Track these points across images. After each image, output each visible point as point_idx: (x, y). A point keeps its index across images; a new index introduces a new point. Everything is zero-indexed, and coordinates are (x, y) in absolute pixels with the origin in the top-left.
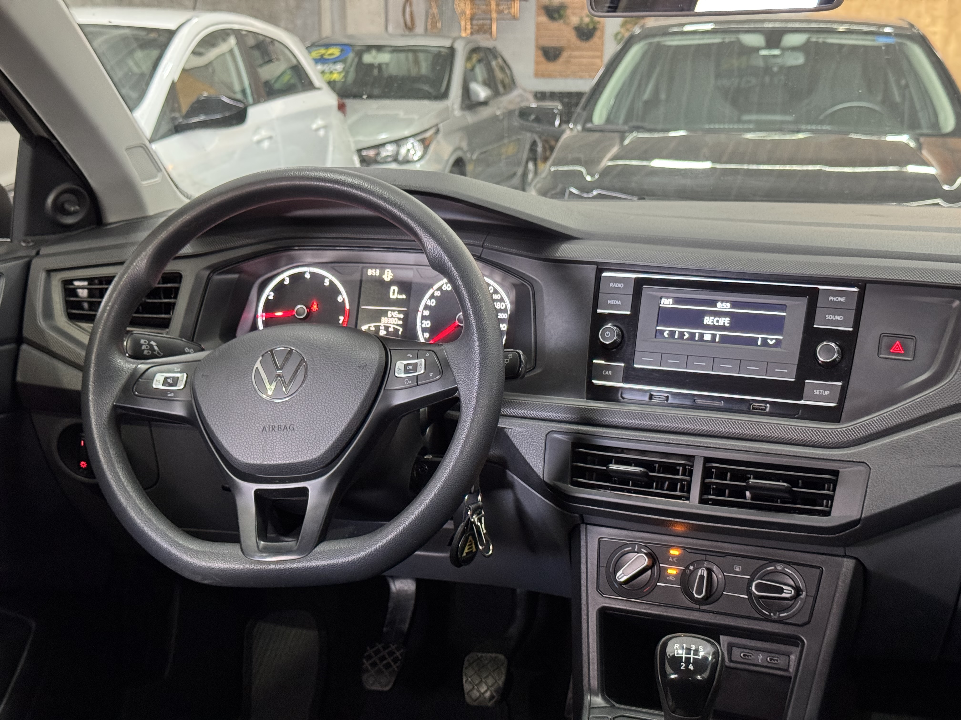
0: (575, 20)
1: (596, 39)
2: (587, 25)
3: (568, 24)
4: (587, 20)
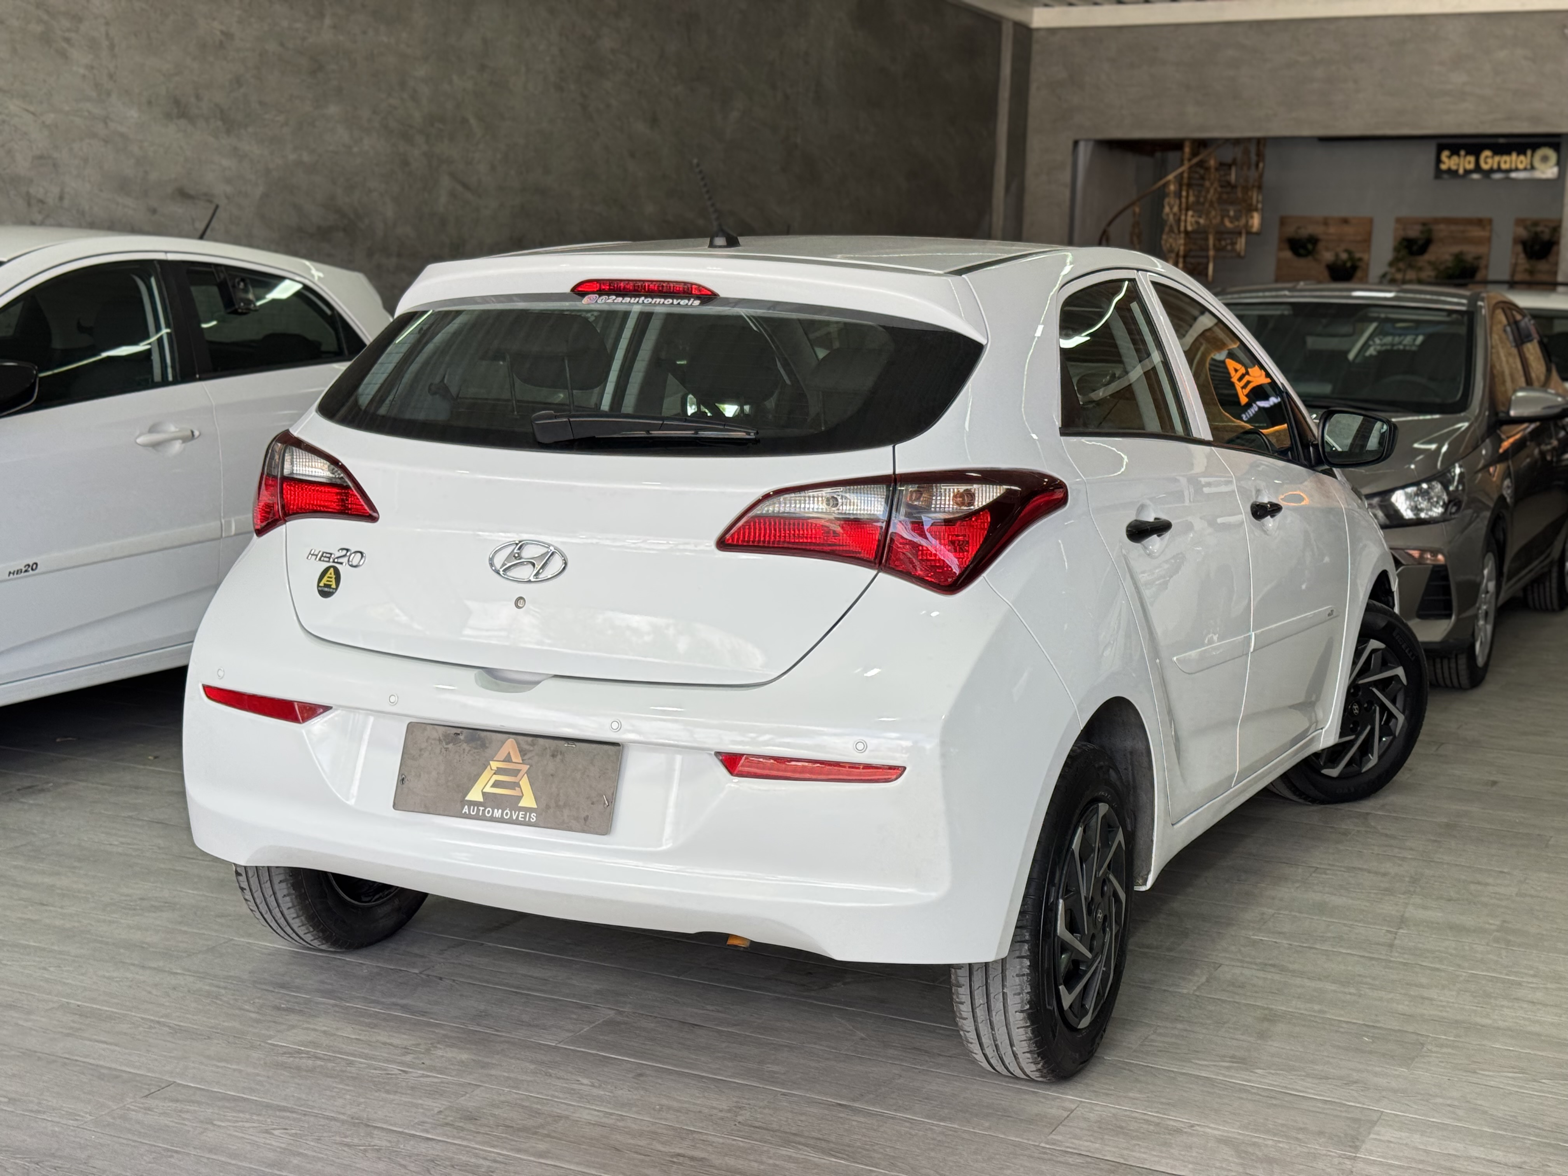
0: (1328, 256)
2: (1344, 263)
3: (1319, 259)
4: (1344, 256)
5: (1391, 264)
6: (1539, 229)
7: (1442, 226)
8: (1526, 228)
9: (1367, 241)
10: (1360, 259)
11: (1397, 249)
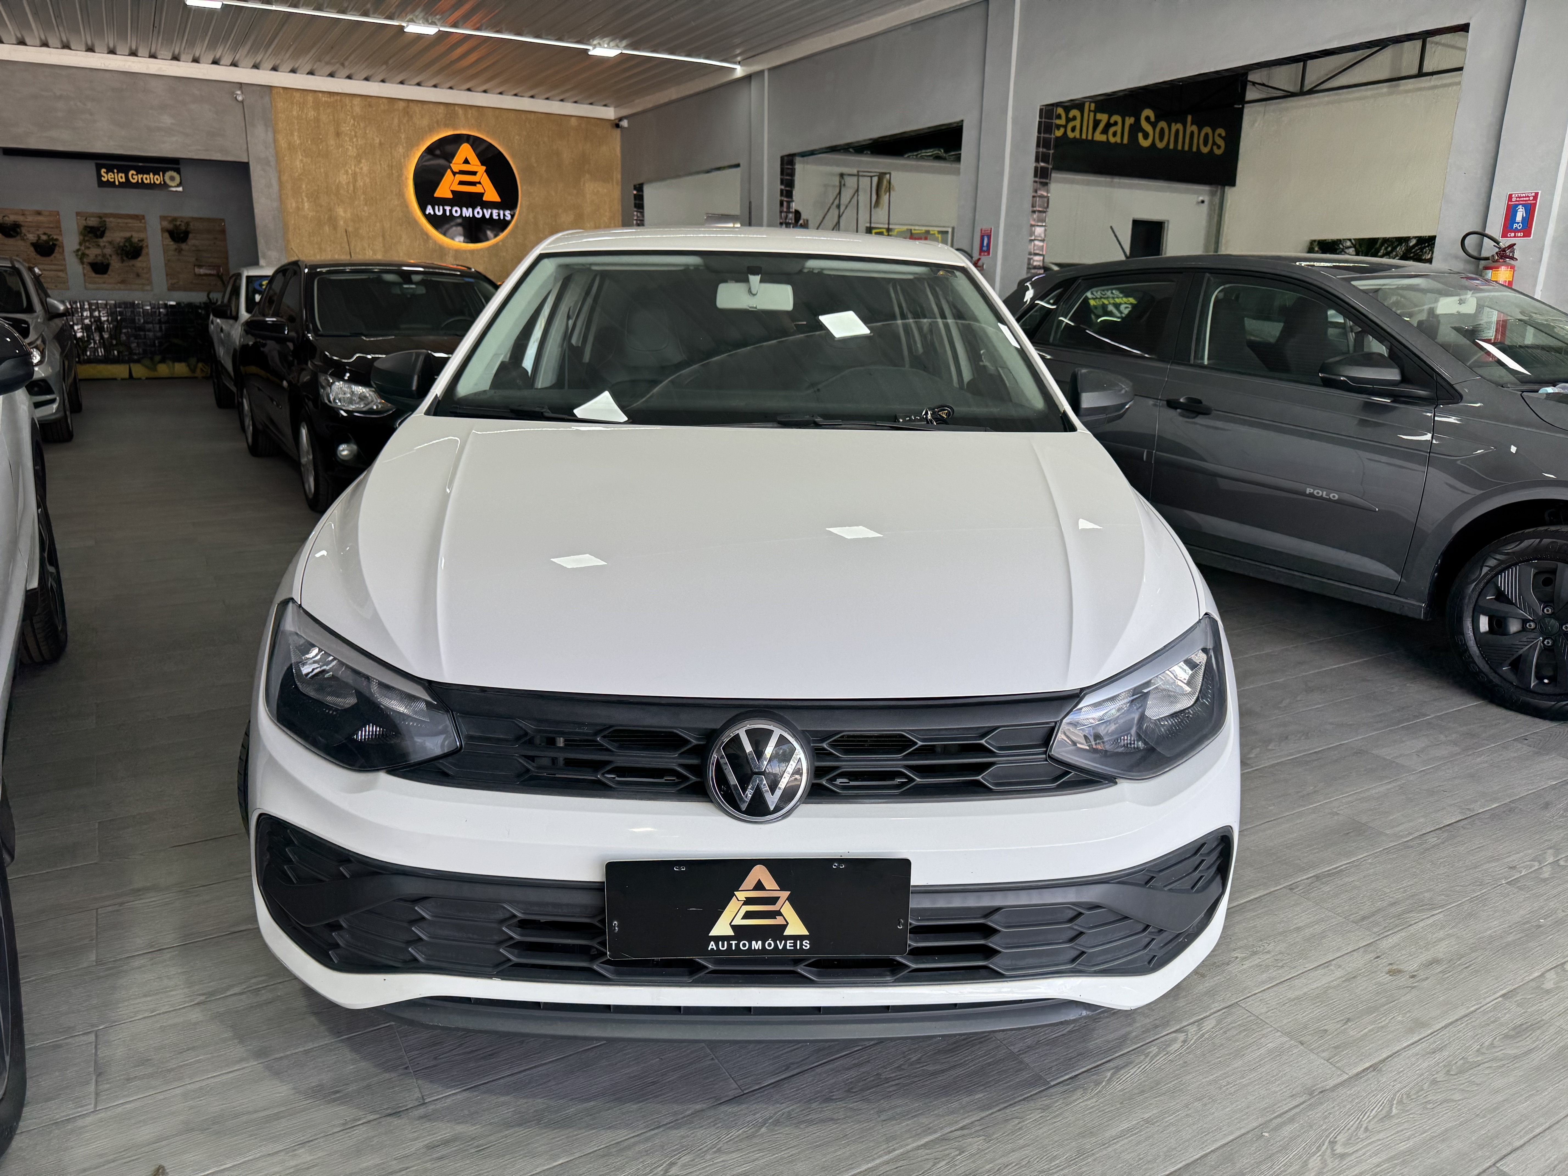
0: (32, 237)
1: (56, 254)
2: (46, 242)
3: (23, 239)
4: (44, 238)
5: (80, 244)
6: (178, 223)
7: (111, 219)
8: (170, 222)
9: (58, 227)
10: (57, 240)
11: (81, 234)
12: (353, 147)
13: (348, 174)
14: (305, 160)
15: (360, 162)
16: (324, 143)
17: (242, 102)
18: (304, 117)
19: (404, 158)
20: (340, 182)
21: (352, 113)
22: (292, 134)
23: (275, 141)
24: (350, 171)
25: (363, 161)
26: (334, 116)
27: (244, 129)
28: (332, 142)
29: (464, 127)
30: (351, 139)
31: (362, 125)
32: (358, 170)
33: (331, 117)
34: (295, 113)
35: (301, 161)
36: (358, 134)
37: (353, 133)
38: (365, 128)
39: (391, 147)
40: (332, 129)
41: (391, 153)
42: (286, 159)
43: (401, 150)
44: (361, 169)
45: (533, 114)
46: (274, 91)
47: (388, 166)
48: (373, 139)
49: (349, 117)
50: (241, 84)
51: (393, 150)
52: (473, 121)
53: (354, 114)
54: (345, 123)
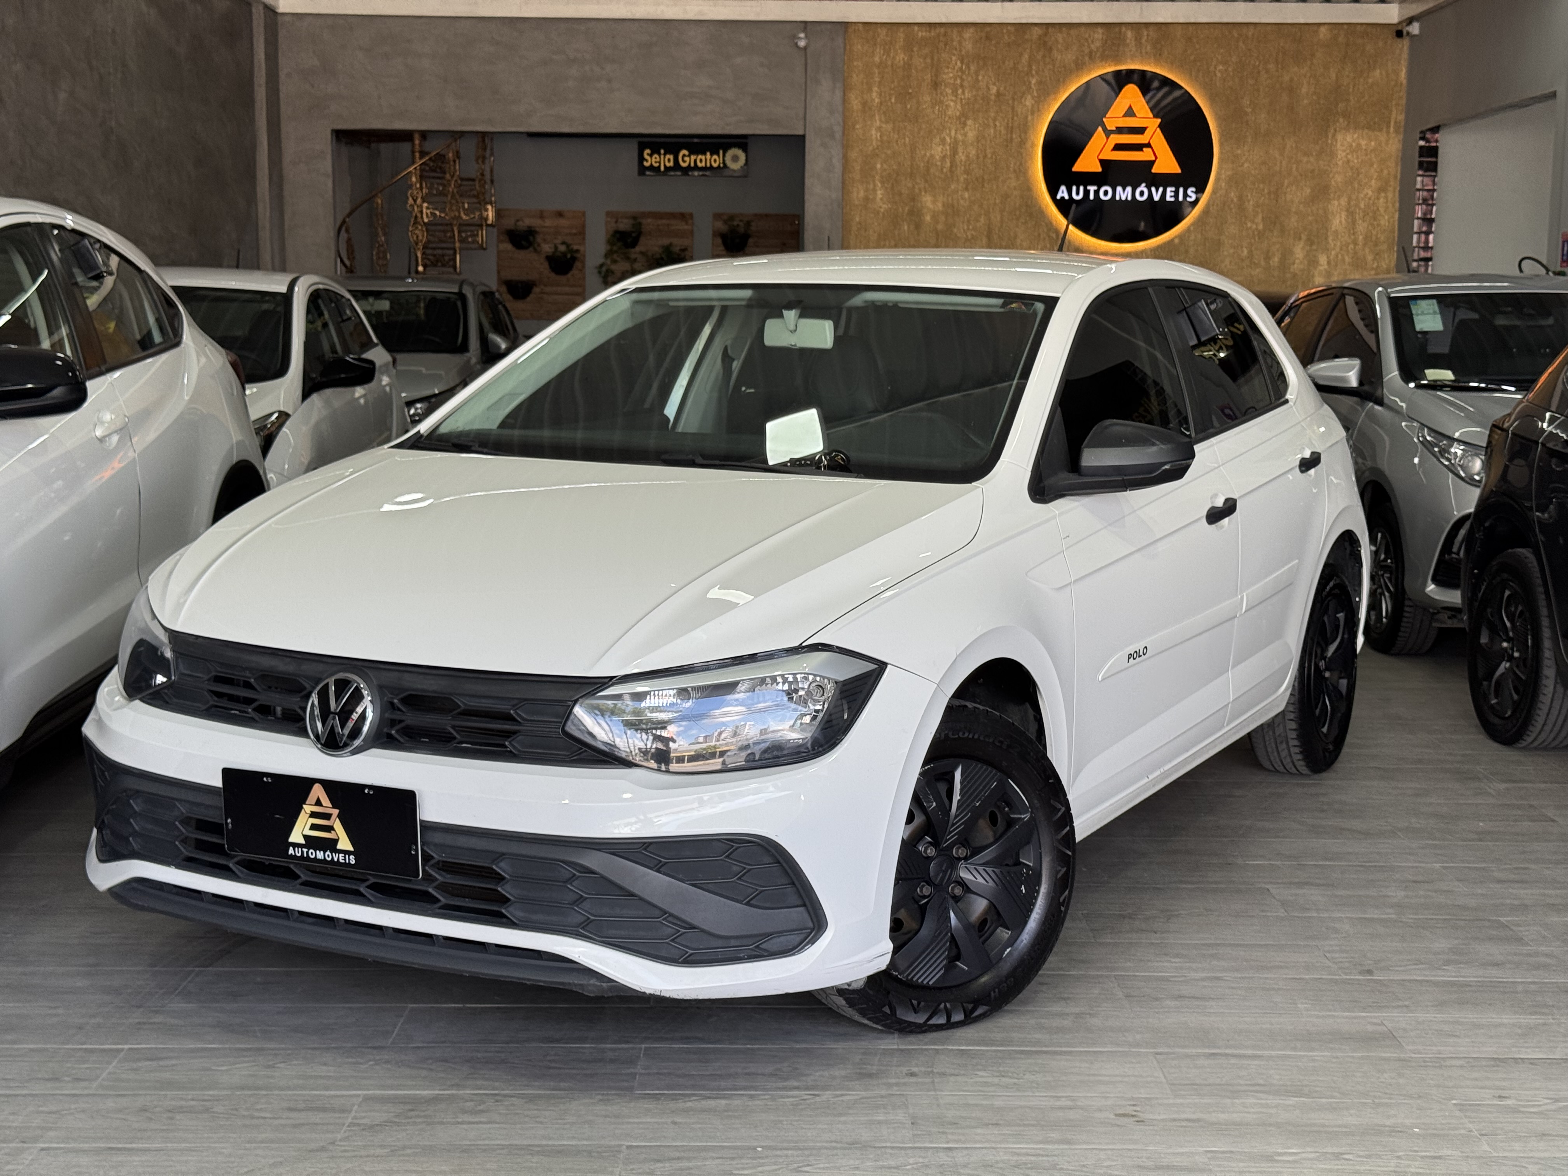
0: (547, 248)
1: (574, 272)
2: (564, 254)
3: (538, 253)
4: (562, 248)
5: (606, 256)
6: (735, 223)
7: (649, 220)
8: (725, 222)
9: (581, 233)
10: (577, 251)
11: (610, 242)
12: (955, 102)
13: (944, 145)
14: (884, 126)
15: (965, 124)
16: (914, 101)
17: (805, 48)
18: (889, 63)
19: (1033, 113)
20: (932, 156)
21: (961, 51)
22: (870, 90)
23: (845, 100)
24: (948, 139)
25: (969, 122)
26: (932, 59)
27: (803, 87)
28: (927, 98)
29: (1133, 58)
30: (955, 92)
31: (973, 68)
32: (960, 137)
33: (929, 61)
34: (877, 59)
35: (879, 129)
36: (965, 84)
37: (958, 81)
38: (977, 73)
39: (1014, 99)
40: (928, 77)
41: (1013, 108)
42: (858, 126)
43: (1029, 102)
44: (965, 135)
45: (1252, 27)
46: (850, 30)
47: (1007, 127)
48: (989, 89)
49: (954, 58)
50: (805, 23)
51: (1016, 103)
52: (1149, 47)
53: (963, 53)
54: (948, 68)
